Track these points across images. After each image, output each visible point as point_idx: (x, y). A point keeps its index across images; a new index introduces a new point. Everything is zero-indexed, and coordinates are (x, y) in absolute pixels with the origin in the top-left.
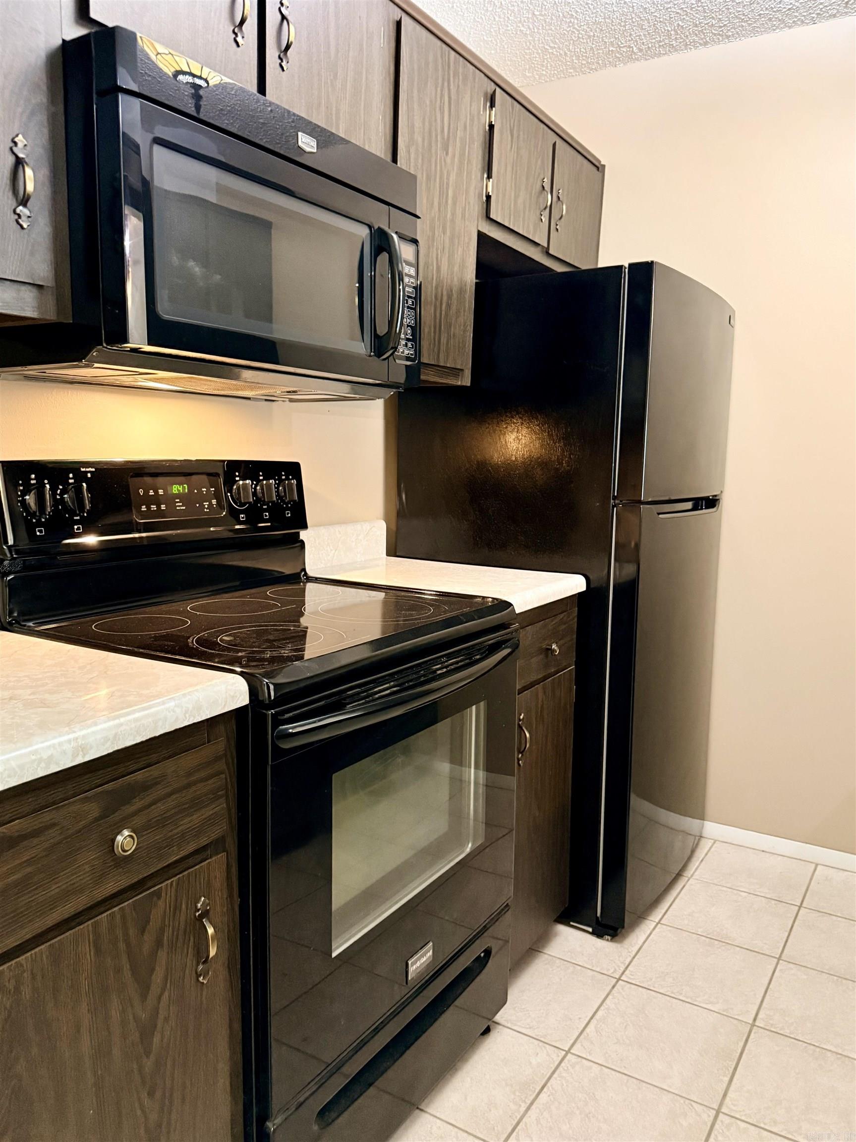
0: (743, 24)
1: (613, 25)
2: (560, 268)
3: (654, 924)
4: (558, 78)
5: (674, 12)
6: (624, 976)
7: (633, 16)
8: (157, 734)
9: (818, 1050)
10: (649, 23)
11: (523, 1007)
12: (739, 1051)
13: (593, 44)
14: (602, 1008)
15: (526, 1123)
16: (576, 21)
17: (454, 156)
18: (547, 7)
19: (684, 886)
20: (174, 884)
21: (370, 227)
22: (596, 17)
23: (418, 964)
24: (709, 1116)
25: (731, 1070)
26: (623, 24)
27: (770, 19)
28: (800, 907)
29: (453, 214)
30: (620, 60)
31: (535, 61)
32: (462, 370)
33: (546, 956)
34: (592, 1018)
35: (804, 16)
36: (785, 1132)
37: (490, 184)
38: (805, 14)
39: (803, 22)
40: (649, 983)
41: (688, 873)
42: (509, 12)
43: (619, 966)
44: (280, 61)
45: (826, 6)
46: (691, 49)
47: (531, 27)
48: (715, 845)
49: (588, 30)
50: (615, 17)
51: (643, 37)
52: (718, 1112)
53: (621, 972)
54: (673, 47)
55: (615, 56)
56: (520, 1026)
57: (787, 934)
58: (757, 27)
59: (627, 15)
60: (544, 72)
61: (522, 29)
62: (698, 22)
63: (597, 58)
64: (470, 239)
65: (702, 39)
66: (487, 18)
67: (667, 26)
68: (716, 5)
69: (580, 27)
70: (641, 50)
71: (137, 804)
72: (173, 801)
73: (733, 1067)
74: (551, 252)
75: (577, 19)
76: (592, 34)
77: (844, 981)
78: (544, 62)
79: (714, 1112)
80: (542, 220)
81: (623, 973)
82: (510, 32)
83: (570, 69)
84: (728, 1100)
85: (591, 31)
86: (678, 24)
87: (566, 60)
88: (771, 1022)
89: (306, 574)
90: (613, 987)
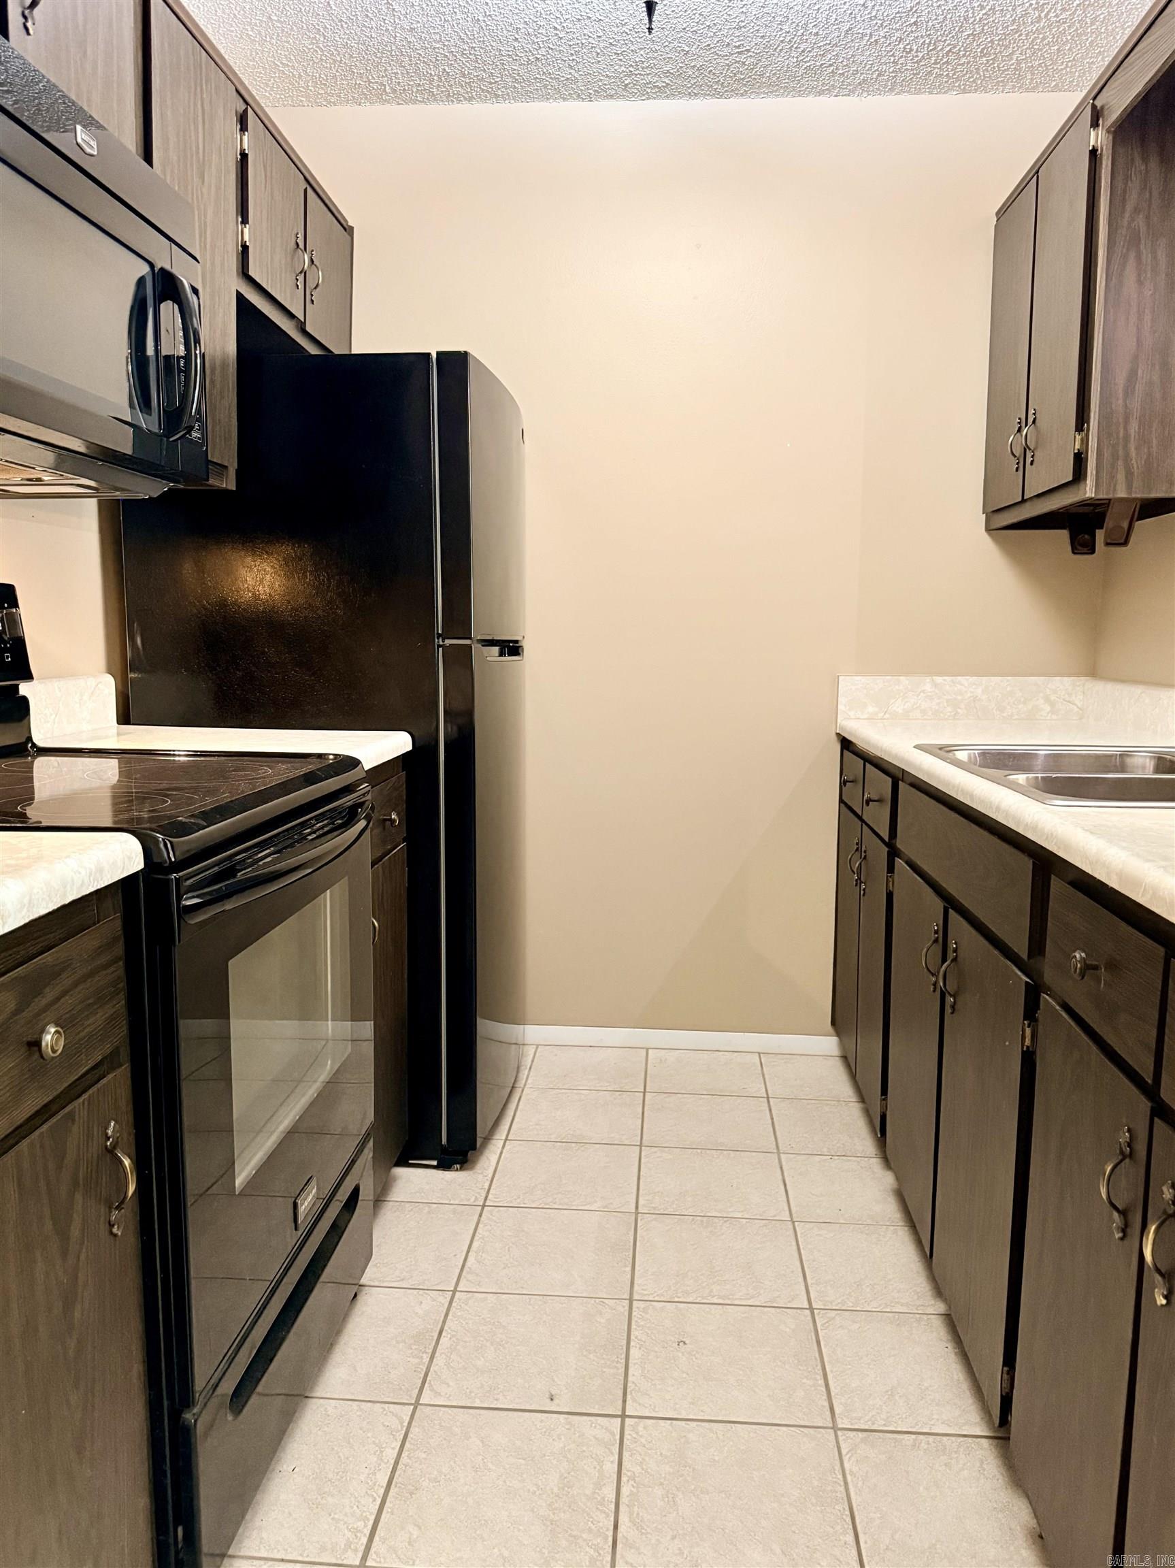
0: (516, 85)
1: (366, 54)
2: (313, 350)
3: (502, 1142)
4: (283, 104)
5: (441, 54)
6: (488, 1201)
7: (394, 48)
8: (67, 901)
9: (705, 1219)
10: (410, 61)
11: (385, 1261)
12: (632, 1241)
13: (337, 71)
14: (476, 1238)
15: (435, 1372)
16: (322, 39)
17: (210, 186)
18: (289, 13)
19: (520, 1097)
20: (86, 1103)
21: (152, 265)
22: (348, 39)
23: (306, 1203)
24: (624, 1307)
25: (630, 1260)
26: (379, 55)
27: (545, 86)
28: (644, 1092)
29: (213, 264)
30: (366, 98)
31: (259, 77)
32: (226, 467)
33: (391, 1203)
34: (468, 1252)
35: (581, 90)
36: (699, 1299)
37: (246, 231)
38: (583, 88)
39: (579, 96)
40: (518, 1201)
41: (521, 1083)
42: (238, 9)
43: (479, 1193)
44: (24, 20)
45: (605, 84)
46: (453, 101)
47: (263, 34)
48: (539, 1050)
49: (335, 52)
50: (371, 44)
51: (400, 76)
52: (631, 1301)
53: (483, 1198)
54: (433, 95)
55: (362, 92)
56: (390, 1281)
57: (640, 1121)
58: (531, 92)
59: (386, 46)
60: (267, 94)
61: (251, 33)
62: (466, 72)
63: (339, 89)
64: (230, 299)
65: (467, 93)
66: (206, 9)
67: (430, 69)
68: (490, 57)
69: (325, 47)
70: (394, 91)
71: (50, 994)
72: (79, 993)
73: (631, 1256)
74: (308, 329)
75: (324, 37)
76: (339, 59)
77: (708, 1151)
78: (270, 80)
79: (628, 1301)
80: (298, 286)
81: (486, 1199)
82: (233, 34)
83: (302, 96)
84: (636, 1288)
85: (339, 55)
86: (445, 69)
87: (299, 84)
88: (653, 1205)
89: (34, 745)
90: (481, 1215)
